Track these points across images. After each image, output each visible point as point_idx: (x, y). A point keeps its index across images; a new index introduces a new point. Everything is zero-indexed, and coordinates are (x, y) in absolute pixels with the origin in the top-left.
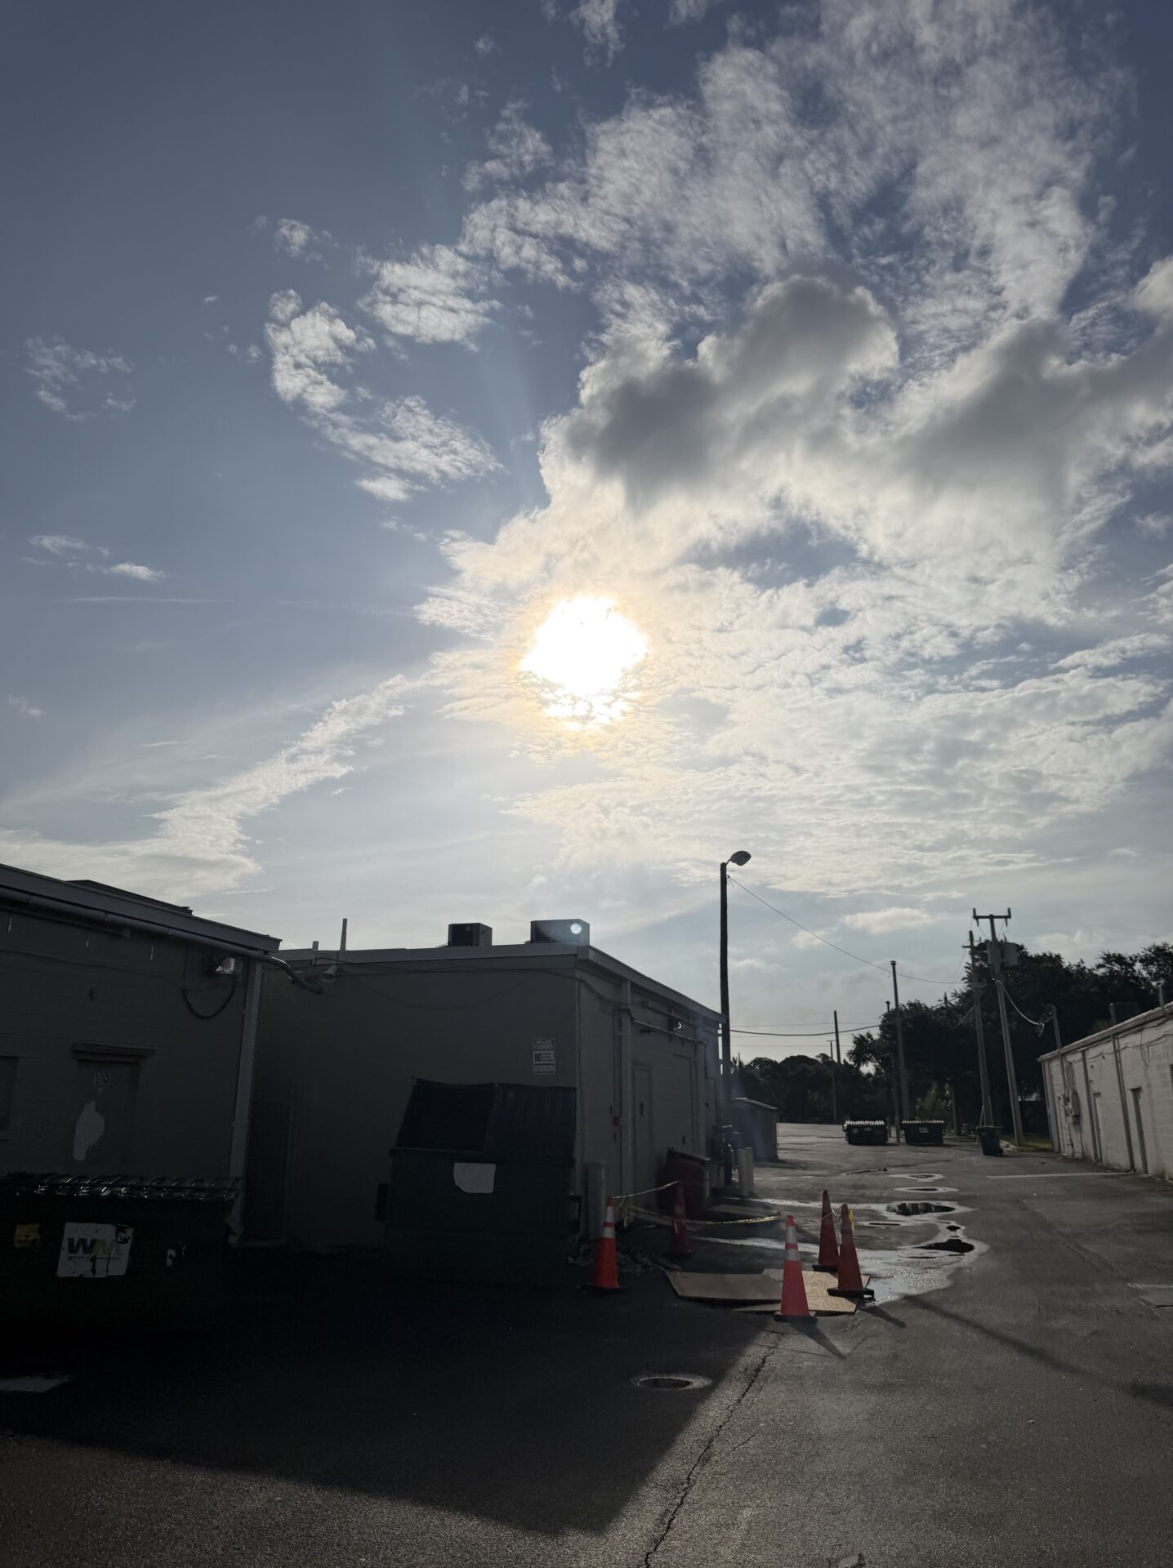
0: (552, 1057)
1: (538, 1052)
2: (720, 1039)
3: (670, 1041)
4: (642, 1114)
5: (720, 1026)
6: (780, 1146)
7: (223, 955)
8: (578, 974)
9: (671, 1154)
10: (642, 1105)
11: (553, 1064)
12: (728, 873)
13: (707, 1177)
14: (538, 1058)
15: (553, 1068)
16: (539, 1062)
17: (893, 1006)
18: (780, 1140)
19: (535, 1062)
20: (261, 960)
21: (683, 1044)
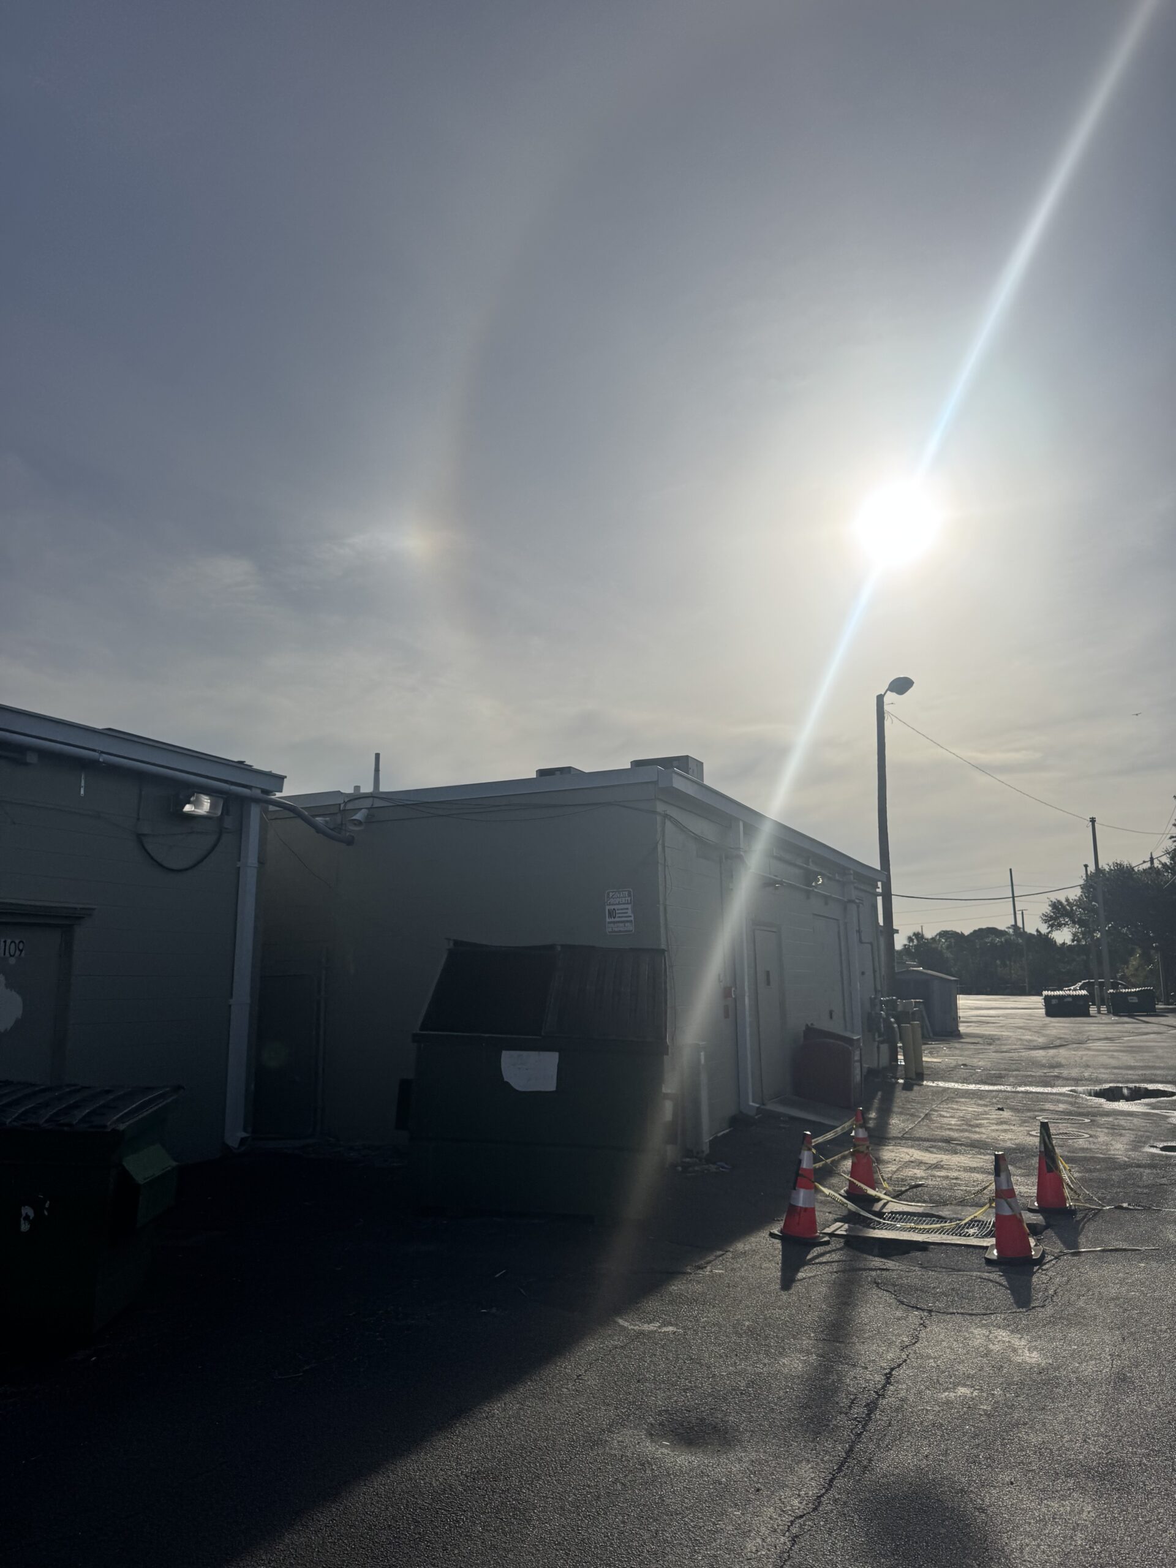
0: (630, 913)
1: (612, 907)
2: (880, 899)
3: (808, 898)
4: (768, 983)
5: (879, 884)
6: (961, 1019)
7: (191, 791)
8: (660, 807)
9: (810, 1032)
10: (768, 973)
11: (630, 922)
12: (886, 708)
13: (857, 1058)
14: (612, 914)
15: (630, 927)
16: (613, 920)
17: (1092, 868)
18: (961, 1013)
19: (608, 920)
20: (257, 800)
21: (826, 904)
